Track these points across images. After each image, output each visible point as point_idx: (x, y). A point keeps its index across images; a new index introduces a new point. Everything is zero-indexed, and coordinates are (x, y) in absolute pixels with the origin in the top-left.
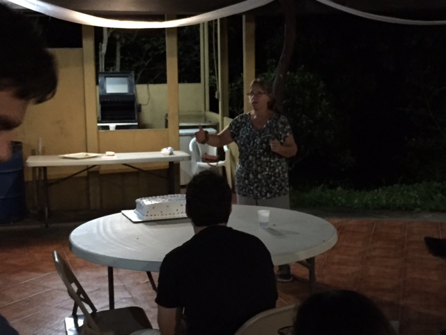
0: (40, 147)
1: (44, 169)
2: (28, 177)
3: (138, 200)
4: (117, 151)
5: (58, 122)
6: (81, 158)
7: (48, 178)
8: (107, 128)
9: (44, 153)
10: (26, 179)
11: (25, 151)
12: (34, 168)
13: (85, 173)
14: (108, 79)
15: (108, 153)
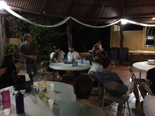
0: (132, 49)
1: (132, 53)
2: (129, 54)
3: (148, 60)
4: (148, 51)
5: (136, 44)
6: (140, 51)
7: (133, 55)
8: (147, 46)
9: (133, 50)
10: (129, 55)
11: (129, 49)
12: (130, 53)
13: (140, 55)
14: (149, 36)
15: (146, 51)
